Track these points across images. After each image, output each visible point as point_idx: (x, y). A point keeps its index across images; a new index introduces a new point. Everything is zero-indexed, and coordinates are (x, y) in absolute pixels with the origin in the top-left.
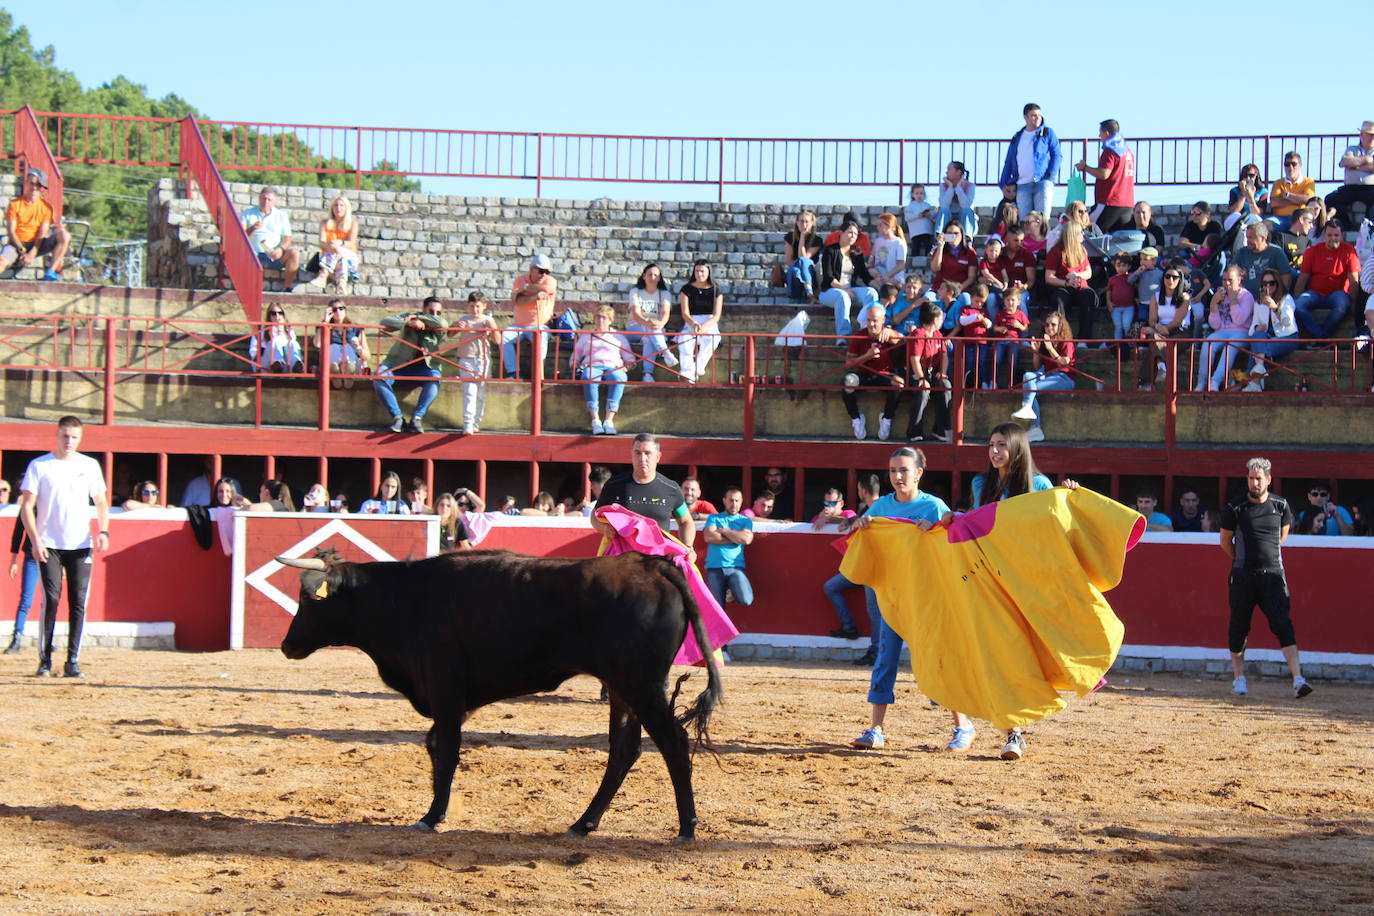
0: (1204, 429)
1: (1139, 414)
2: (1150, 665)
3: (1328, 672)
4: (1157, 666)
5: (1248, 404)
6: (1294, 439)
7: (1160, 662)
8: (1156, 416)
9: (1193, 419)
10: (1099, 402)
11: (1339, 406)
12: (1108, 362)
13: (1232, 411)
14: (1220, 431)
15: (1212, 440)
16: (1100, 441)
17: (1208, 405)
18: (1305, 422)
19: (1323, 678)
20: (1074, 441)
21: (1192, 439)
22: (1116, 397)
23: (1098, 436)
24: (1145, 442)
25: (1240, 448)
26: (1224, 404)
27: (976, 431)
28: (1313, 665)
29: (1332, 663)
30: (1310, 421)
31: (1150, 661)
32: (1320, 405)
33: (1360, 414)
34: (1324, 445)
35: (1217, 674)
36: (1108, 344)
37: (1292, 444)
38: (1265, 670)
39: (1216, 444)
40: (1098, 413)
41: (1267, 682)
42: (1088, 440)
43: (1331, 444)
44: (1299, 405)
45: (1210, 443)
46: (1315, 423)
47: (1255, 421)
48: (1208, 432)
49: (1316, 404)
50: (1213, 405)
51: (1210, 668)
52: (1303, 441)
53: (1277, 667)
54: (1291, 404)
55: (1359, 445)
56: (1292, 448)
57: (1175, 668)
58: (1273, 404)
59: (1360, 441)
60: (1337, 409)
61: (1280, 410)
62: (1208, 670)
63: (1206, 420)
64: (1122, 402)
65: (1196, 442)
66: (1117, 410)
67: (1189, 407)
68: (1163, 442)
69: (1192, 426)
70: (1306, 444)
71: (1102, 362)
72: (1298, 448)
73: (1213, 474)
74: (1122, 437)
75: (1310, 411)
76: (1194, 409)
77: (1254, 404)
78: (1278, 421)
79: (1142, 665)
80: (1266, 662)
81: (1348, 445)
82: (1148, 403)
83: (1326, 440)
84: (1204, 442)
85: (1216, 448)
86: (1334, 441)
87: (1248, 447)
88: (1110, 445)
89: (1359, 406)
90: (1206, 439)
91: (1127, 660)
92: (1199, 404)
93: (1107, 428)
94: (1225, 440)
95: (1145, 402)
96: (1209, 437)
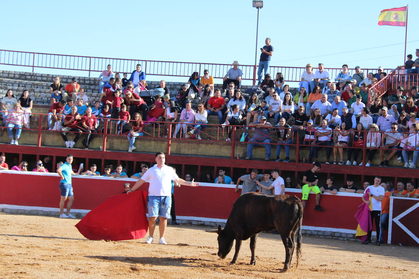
0: (179, 150)
1: (159, 144)
3: (212, 224)
5: (192, 143)
6: (205, 154)
8: (164, 145)
9: (175, 147)
10: (147, 140)
11: (219, 145)
12: (151, 128)
13: (187, 145)
14: (183, 151)
15: (181, 153)
16: (147, 152)
17: (180, 143)
18: (208, 149)
19: (210, 226)
20: (139, 151)
21: (175, 153)
22: (153, 139)
23: (147, 150)
25: (189, 156)
26: (185, 143)
27: (110, 147)
28: (208, 222)
29: (213, 221)
30: (210, 149)
32: (213, 144)
33: (224, 147)
34: (214, 156)
36: (151, 123)
37: (204, 155)
38: (193, 223)
39: (182, 154)
40: (147, 143)
41: (194, 226)
42: (144, 151)
43: (216, 156)
44: (207, 144)
46: (211, 150)
47: (194, 148)
48: (180, 151)
49: (212, 144)
50: (182, 143)
52: (207, 155)
53: (197, 222)
54: (205, 144)
55: (224, 157)
56: (204, 157)
58: (199, 143)
59: (224, 155)
60: (218, 146)
61: (201, 145)
63: (179, 147)
64: (154, 140)
65: (176, 154)
66: (153, 143)
67: (174, 143)
69: (175, 149)
70: (208, 156)
71: (149, 128)
72: (206, 157)
73: (181, 163)
74: (154, 151)
75: (210, 146)
76: (176, 144)
77: (194, 143)
78: (200, 148)
80: (194, 220)
81: (221, 157)
82: (163, 141)
83: (214, 155)
84: (178, 154)
85: (182, 156)
86: (216, 155)
87: (191, 156)
88: (150, 153)
89: (224, 145)
90: (179, 153)
92: (178, 142)
93: (150, 148)
94: (185, 153)
95: (161, 141)
96: (180, 152)
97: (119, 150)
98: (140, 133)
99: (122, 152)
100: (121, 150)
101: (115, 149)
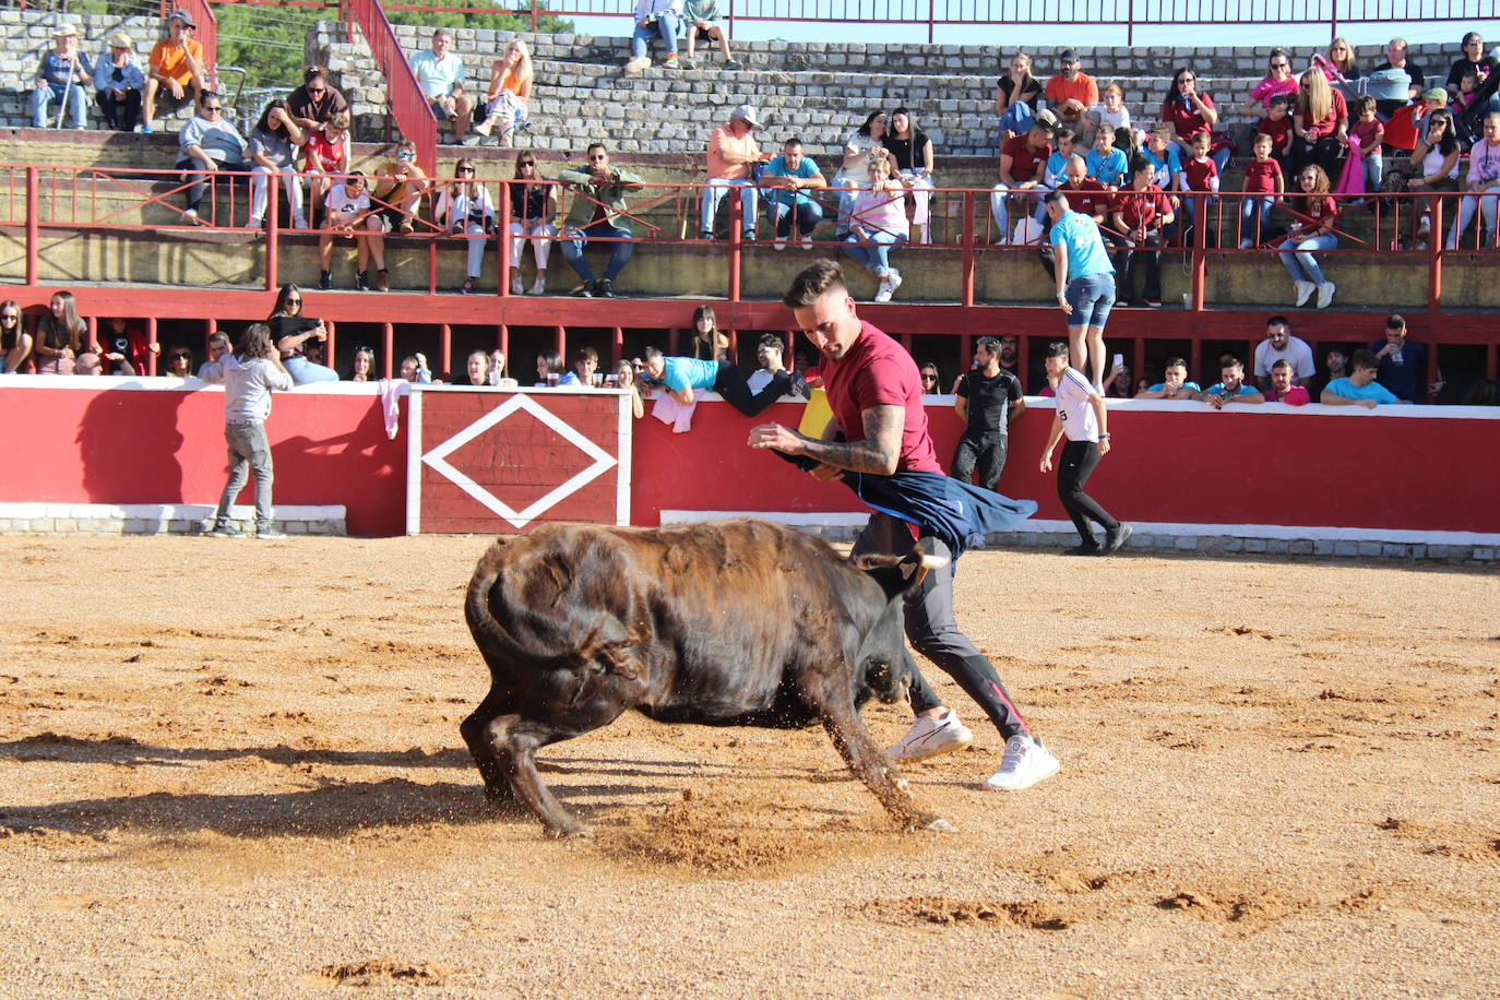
0: (1471, 293)
1: (1399, 275)
2: (1411, 551)
4: (1418, 552)
7: (1422, 549)
8: (1417, 278)
9: (1459, 281)
10: (1353, 263)
12: (1364, 218)
14: (1490, 294)
15: (1480, 304)
16: (1356, 306)
17: (1475, 266)
21: (1459, 303)
22: (1373, 256)
23: (1352, 300)
24: (1405, 307)
26: (1494, 265)
27: (1218, 295)
31: (1410, 547)
35: (1485, 561)
36: (1366, 198)
39: (1485, 308)
40: (1353, 274)
45: (1479, 307)
48: (1476, 294)
50: (1482, 265)
51: (1478, 554)
57: (1440, 555)
62: (1476, 556)
63: (1473, 282)
64: (1380, 263)
65: (1463, 307)
66: (1374, 272)
67: (1455, 268)
68: (1424, 306)
69: (1459, 289)
71: (1357, 219)
73: (1481, 341)
74: (1381, 301)
76: (1460, 270)
79: (1402, 551)
82: (1412, 263)
84: (1471, 307)
85: (1484, 313)
88: (1367, 310)
90: (1473, 303)
91: (1386, 546)
92: (1466, 264)
93: (1363, 291)
94: (1494, 303)
95: (1406, 262)
96: (1477, 300)
97: (1252, 304)
98: (1325, 239)
99: (1262, 309)
100: (1260, 305)
101: (1237, 300)
